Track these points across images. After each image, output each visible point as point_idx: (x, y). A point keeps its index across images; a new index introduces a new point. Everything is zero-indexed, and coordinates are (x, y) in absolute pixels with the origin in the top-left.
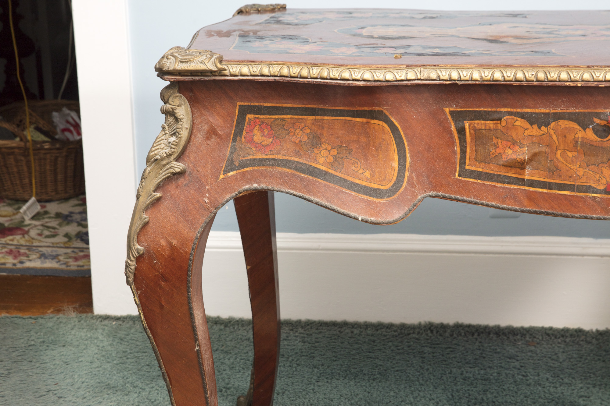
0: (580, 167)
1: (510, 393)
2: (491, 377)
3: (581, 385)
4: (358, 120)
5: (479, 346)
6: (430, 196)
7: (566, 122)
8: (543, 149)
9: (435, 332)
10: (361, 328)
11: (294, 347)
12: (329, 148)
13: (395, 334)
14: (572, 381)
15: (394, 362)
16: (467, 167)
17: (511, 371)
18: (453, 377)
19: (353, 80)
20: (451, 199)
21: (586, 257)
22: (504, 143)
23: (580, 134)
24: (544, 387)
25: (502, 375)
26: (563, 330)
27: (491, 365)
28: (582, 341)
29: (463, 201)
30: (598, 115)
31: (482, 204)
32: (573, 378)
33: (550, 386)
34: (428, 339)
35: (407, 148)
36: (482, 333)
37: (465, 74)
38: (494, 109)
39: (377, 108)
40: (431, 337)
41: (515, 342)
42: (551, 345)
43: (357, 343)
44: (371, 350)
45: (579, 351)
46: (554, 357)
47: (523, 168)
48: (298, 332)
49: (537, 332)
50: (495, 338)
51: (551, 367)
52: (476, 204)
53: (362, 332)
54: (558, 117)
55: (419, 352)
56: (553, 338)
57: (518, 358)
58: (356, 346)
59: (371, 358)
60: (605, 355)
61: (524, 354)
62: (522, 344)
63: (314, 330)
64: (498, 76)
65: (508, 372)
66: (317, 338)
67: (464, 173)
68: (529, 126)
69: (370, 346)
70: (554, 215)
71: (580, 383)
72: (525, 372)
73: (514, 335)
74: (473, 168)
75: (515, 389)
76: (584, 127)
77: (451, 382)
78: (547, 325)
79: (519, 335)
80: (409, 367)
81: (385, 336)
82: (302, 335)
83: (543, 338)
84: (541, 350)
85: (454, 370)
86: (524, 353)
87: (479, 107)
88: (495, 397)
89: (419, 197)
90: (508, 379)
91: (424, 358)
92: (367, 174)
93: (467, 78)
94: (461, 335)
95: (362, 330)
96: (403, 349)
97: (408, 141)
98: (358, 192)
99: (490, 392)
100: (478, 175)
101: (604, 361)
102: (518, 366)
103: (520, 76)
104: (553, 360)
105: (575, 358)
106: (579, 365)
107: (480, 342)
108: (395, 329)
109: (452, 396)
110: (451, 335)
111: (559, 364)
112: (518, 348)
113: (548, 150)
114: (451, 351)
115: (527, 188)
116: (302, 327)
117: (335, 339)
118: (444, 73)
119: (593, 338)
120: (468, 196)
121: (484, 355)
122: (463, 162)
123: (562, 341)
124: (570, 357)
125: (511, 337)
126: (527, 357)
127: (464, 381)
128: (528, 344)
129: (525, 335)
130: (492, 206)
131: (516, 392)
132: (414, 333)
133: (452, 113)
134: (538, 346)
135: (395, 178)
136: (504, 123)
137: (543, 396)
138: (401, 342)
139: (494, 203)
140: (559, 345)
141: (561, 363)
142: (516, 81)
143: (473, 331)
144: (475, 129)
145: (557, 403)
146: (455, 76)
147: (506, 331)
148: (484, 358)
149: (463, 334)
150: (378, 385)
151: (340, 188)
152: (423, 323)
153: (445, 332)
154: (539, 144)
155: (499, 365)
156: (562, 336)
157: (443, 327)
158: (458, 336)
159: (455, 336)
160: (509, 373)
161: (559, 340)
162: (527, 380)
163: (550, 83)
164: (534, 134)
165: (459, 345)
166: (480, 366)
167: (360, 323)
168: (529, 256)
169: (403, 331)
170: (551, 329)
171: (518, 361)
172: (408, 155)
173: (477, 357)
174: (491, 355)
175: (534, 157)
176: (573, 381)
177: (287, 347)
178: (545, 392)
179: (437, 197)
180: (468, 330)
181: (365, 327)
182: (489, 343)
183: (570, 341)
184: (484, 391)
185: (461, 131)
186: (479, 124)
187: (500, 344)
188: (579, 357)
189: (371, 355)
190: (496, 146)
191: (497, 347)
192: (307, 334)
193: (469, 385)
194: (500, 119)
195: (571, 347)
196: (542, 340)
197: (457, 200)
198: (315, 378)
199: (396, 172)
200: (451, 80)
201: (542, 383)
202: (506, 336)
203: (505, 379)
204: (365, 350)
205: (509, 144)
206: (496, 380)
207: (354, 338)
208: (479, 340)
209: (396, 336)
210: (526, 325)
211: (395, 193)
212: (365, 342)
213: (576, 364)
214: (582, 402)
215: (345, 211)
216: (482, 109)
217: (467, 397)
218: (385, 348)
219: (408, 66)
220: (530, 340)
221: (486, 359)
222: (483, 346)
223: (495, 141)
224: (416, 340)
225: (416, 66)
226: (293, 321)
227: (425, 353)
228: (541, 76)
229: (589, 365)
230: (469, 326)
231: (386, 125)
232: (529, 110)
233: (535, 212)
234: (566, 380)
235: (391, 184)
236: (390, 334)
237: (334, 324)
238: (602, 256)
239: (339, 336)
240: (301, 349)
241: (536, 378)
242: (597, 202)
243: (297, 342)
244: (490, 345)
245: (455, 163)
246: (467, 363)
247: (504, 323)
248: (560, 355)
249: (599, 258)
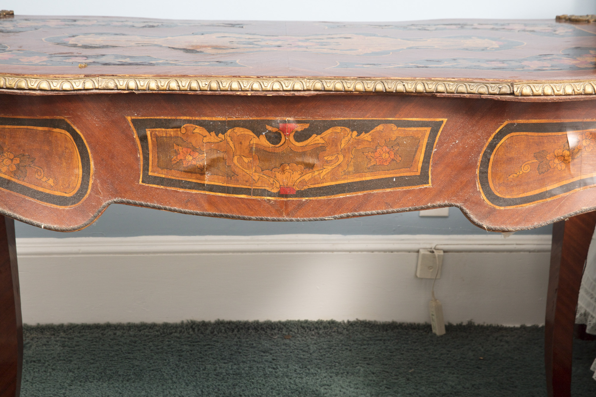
0: (255, 171)
1: (258, 387)
2: (243, 372)
3: (324, 375)
4: (40, 128)
5: (237, 342)
6: (115, 202)
7: (241, 129)
8: (221, 155)
9: (196, 330)
10: (124, 330)
11: (52, 352)
12: (12, 156)
13: (157, 333)
14: (317, 371)
15: (151, 361)
16: (150, 174)
17: (262, 364)
18: (206, 373)
19: (30, 89)
20: (135, 204)
21: (335, 253)
22: (185, 150)
23: (255, 140)
24: (291, 379)
25: (253, 369)
26: (317, 322)
27: (244, 360)
28: (334, 332)
29: (147, 206)
30: (269, 122)
31: (165, 209)
32: (319, 368)
33: (296, 377)
34: (189, 338)
35: (90, 155)
36: (242, 328)
37: (142, 83)
38: (174, 118)
39: (58, 117)
40: (192, 335)
41: (272, 336)
42: (305, 337)
43: (118, 344)
44: (130, 351)
45: (329, 341)
46: (306, 349)
47: (203, 174)
48: (60, 336)
49: (293, 326)
50: (253, 333)
51: (301, 358)
52: (159, 208)
53: (125, 333)
54: (233, 125)
55: (178, 351)
56: (307, 331)
57: (272, 352)
58: (116, 348)
59: (129, 359)
60: (353, 344)
61: (277, 348)
62: (278, 337)
63: (76, 334)
64: (174, 85)
65: (259, 365)
66: (78, 342)
67: (147, 179)
68: (207, 133)
69: (131, 346)
70: (233, 218)
71: (324, 373)
72: (276, 365)
73: (272, 329)
74: (156, 174)
75: (264, 382)
76: (258, 134)
77: (203, 378)
78: (302, 318)
79: (277, 329)
80: (166, 366)
81: (147, 336)
82: (63, 339)
83: (298, 331)
84: (295, 343)
85: (208, 366)
86: (279, 346)
87: (160, 115)
88: (243, 391)
89: (104, 204)
90: (259, 372)
91: (182, 356)
92: (51, 182)
93: (144, 88)
94: (221, 332)
95: (124, 331)
96: (162, 348)
97: (91, 149)
98: (41, 199)
99: (239, 386)
100: (161, 181)
101: (350, 350)
102: (270, 360)
103: (194, 85)
104: (304, 351)
105: (325, 349)
106: (327, 356)
107: (239, 338)
108: (158, 329)
109: (202, 392)
110: (212, 333)
111: (309, 355)
112: (273, 342)
113: (225, 156)
114: (209, 348)
115: (207, 193)
116: (64, 332)
117: (96, 342)
118: (121, 83)
119: (344, 329)
120: (151, 201)
121: (240, 350)
122: (146, 169)
123: (315, 334)
124: (320, 348)
125: (269, 331)
126: (280, 350)
127: (215, 377)
128: (284, 337)
129: (282, 329)
130: (175, 211)
131: (264, 385)
132: (176, 332)
133: (133, 121)
134: (293, 339)
135: (79, 185)
136: (183, 131)
137: (288, 387)
138: (162, 342)
139: (176, 208)
140: (313, 337)
141: (311, 354)
142: (191, 90)
143: (233, 327)
144: (157, 137)
145: (300, 393)
146: (132, 85)
147: (264, 326)
148: (240, 353)
149: (223, 331)
150: (131, 386)
151: (23, 196)
152: (185, 322)
153: (207, 329)
154: (217, 150)
155: (252, 359)
156: (317, 328)
157: (204, 325)
158: (218, 333)
159: (216, 333)
160: (261, 367)
161: (313, 333)
162: (276, 372)
163: (222, 93)
164: (212, 141)
165: (218, 342)
166: (234, 361)
167: (124, 324)
168: (284, 253)
169: (165, 330)
170: (306, 322)
171: (271, 354)
172: (92, 163)
173: (233, 352)
174: (247, 350)
175: (212, 164)
176: (319, 370)
177: (45, 352)
178: (290, 383)
179: (122, 202)
180: (229, 327)
181: (128, 328)
182: (247, 338)
183: (323, 332)
184: (234, 386)
185: (143, 139)
186: (160, 131)
187: (257, 339)
188: (328, 348)
189: (131, 356)
190: (177, 153)
191: (253, 342)
192: (69, 338)
193: (220, 380)
194: (180, 127)
195: (323, 338)
196: (298, 333)
197: (142, 205)
198: (68, 381)
199: (80, 179)
200: (128, 89)
201: (289, 374)
202: (264, 331)
203: (255, 373)
204: (124, 352)
205: (189, 150)
206: (247, 374)
207: (115, 339)
208: (238, 336)
209: (158, 336)
210: (283, 319)
211: (79, 200)
212: (126, 343)
213: (325, 355)
214: (322, 390)
215: (28, 219)
216: (162, 117)
217: (216, 393)
218: (145, 348)
219: (87, 76)
220: (287, 334)
221: (241, 354)
222: (240, 342)
223: (176, 148)
224: (177, 339)
225: (95, 76)
226: (55, 325)
227: (183, 351)
228: (214, 86)
229: (337, 354)
230: (230, 323)
231: (68, 134)
232: (206, 118)
233: (215, 216)
234: (312, 370)
235: (75, 191)
236: (152, 334)
237: (97, 327)
238: (350, 251)
239: (101, 339)
240: (59, 354)
241: (285, 370)
242: (272, 205)
243: (57, 346)
244: (248, 340)
245: (139, 170)
246: (222, 359)
247: (262, 318)
248: (311, 347)
249: (348, 253)
